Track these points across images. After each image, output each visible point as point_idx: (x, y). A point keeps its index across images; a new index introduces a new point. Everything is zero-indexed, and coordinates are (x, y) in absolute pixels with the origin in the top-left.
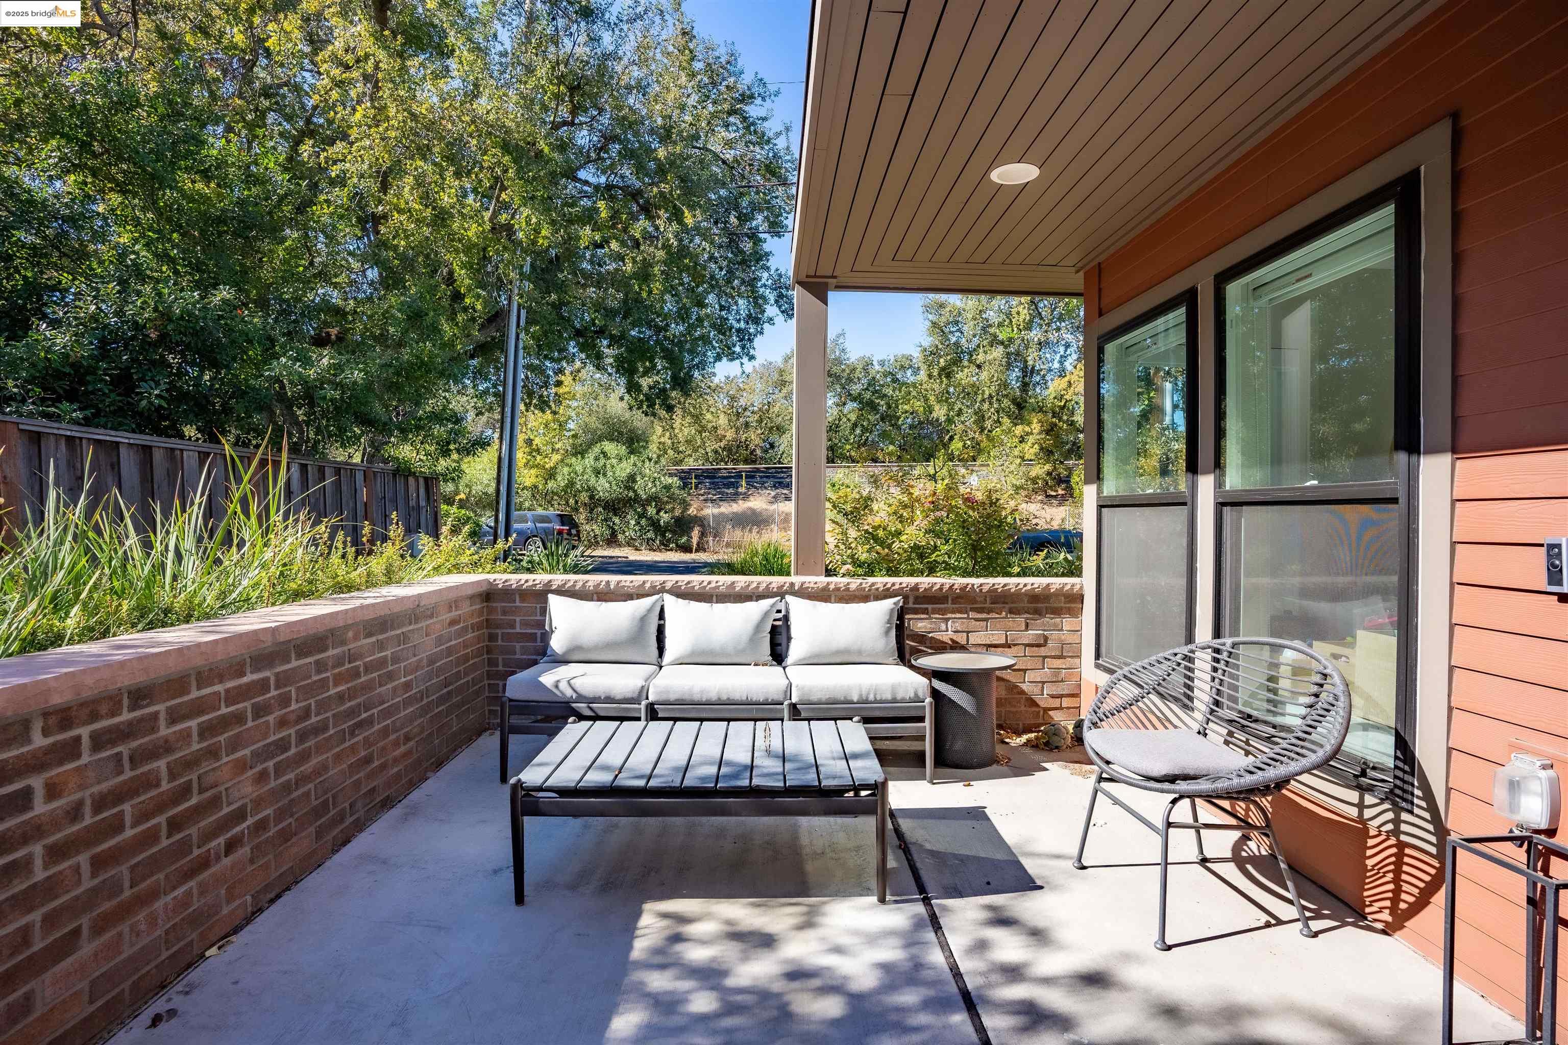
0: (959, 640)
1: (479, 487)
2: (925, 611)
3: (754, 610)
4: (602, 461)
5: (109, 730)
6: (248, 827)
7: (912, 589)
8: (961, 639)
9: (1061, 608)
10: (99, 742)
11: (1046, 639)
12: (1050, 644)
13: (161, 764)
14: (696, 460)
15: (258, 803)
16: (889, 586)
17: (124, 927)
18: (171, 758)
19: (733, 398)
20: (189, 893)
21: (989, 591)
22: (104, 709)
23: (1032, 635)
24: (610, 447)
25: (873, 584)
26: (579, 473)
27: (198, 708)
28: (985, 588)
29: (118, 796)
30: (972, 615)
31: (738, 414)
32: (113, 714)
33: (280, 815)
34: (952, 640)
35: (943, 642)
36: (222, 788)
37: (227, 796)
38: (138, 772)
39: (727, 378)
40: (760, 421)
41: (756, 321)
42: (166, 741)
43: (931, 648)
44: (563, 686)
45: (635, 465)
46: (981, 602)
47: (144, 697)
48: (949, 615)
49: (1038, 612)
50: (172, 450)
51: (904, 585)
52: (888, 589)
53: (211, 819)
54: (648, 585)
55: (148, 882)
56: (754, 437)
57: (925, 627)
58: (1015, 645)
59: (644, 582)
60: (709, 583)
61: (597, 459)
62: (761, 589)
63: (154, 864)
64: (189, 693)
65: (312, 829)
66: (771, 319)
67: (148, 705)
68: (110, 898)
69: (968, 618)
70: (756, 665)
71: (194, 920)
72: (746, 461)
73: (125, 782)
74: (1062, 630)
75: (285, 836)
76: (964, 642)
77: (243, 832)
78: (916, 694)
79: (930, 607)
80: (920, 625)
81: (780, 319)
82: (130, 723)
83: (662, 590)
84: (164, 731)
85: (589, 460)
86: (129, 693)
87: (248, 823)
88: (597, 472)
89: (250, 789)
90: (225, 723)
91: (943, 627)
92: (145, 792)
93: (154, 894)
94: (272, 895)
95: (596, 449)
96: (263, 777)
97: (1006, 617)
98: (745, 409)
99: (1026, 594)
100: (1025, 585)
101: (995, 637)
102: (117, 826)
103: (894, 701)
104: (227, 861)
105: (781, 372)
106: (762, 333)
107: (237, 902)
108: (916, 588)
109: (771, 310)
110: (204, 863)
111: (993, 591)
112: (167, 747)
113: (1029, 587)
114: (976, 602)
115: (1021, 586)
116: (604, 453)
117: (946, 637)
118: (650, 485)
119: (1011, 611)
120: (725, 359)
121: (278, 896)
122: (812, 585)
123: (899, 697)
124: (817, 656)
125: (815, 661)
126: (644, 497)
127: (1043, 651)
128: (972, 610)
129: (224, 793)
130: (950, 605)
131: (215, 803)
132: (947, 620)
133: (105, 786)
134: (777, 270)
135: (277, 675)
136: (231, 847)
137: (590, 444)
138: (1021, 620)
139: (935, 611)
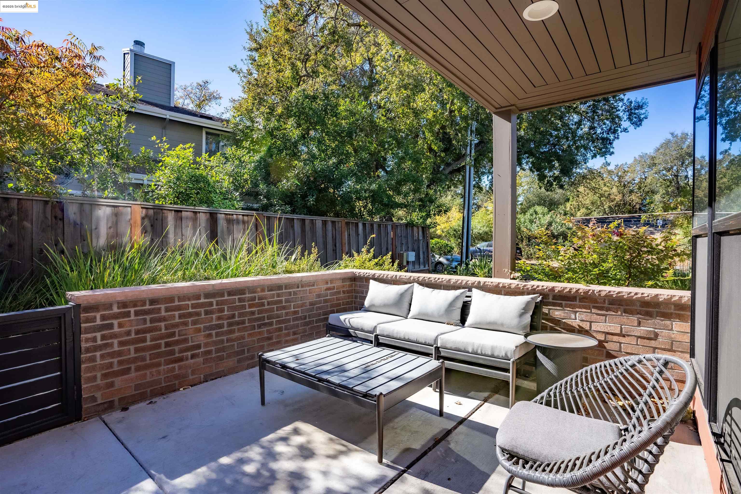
0: (584, 326)
1: (476, 231)
2: (560, 305)
3: (452, 294)
4: (534, 216)
5: (141, 310)
6: (202, 352)
7: (550, 290)
8: (586, 326)
9: (671, 314)
10: (137, 313)
11: (656, 335)
12: (660, 339)
13: (163, 324)
14: (599, 213)
15: (206, 345)
16: (535, 287)
17: (148, 372)
18: (166, 323)
19: (620, 177)
20: (174, 368)
21: (606, 296)
22: (139, 304)
23: (643, 330)
24: (539, 209)
25: (525, 286)
26: (522, 222)
27: (179, 308)
28: (603, 294)
29: (145, 331)
30: (594, 311)
31: (625, 186)
32: (142, 306)
33: (217, 351)
34: (579, 326)
35: (572, 326)
36: (190, 336)
37: (192, 339)
38: (153, 325)
39: (617, 166)
40: (640, 188)
41: (615, 132)
42: (164, 317)
43: (564, 329)
44: (347, 321)
45: (551, 217)
46: (601, 303)
47: (155, 302)
48: (577, 310)
49: (649, 315)
50: (312, 220)
51: (545, 287)
52: (534, 289)
53: (183, 346)
54: (412, 278)
55: (157, 360)
56: (635, 198)
57: (560, 315)
58: (628, 336)
59: (410, 277)
60: (439, 279)
61: (532, 215)
62: (463, 284)
63: (159, 355)
64: (174, 303)
65: (236, 359)
66: (626, 129)
67: (157, 305)
68: (141, 361)
69: (591, 312)
70: (448, 324)
71: (177, 377)
72: (630, 212)
73: (146, 327)
74: (672, 330)
75: (221, 358)
76: (588, 328)
77: (199, 353)
78: (506, 355)
79: (564, 302)
80: (557, 313)
81: (631, 128)
82: (149, 310)
83: (414, 281)
84: (163, 313)
85: (528, 216)
86: (149, 300)
87: (201, 350)
88: (531, 222)
89: (203, 339)
90: (190, 315)
91: (573, 316)
92: (155, 332)
93: (159, 365)
94: (213, 378)
95: (531, 211)
96: (210, 335)
97: (621, 315)
98: (628, 183)
99: (638, 300)
100: (636, 294)
101: (612, 328)
102: (144, 340)
103: (492, 356)
104: (192, 361)
105: (653, 158)
106: (618, 138)
107: (196, 376)
108: (553, 289)
109: (625, 124)
110: (181, 360)
111: (609, 296)
112: (164, 319)
113: (639, 296)
114: (597, 302)
115: (632, 294)
116: (536, 213)
117: (575, 323)
118: (559, 227)
119: (625, 311)
120: (598, 156)
121: (216, 378)
122: (490, 284)
123: (496, 354)
124: (480, 323)
125: (478, 327)
126: (556, 234)
127: (653, 343)
128: (595, 307)
129: (190, 338)
130: (577, 303)
131: (186, 340)
132: (576, 312)
133: (140, 327)
134: (628, 99)
135: (217, 301)
136: (193, 356)
137: (529, 207)
138: (634, 319)
139: (567, 306)
